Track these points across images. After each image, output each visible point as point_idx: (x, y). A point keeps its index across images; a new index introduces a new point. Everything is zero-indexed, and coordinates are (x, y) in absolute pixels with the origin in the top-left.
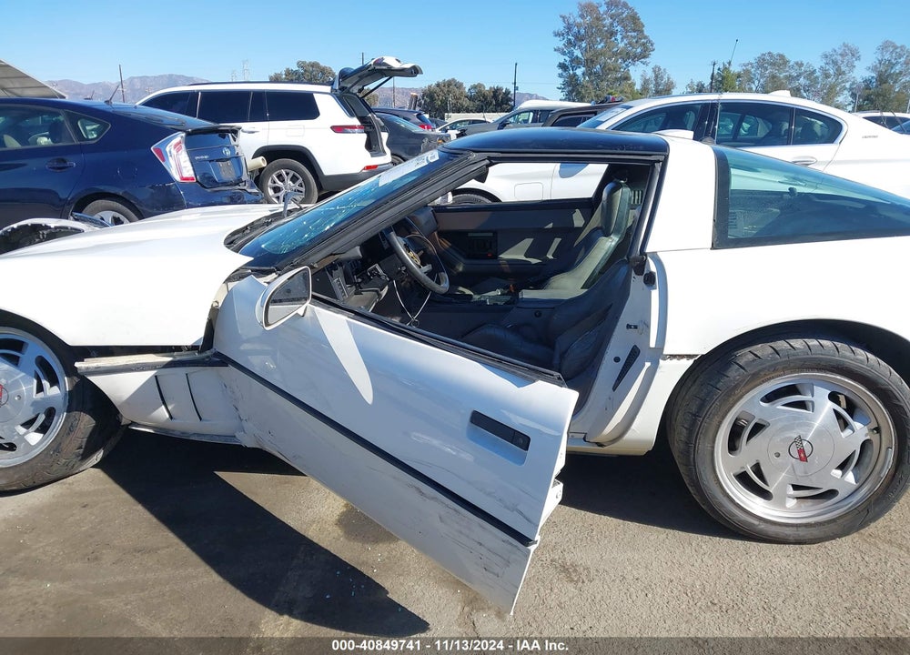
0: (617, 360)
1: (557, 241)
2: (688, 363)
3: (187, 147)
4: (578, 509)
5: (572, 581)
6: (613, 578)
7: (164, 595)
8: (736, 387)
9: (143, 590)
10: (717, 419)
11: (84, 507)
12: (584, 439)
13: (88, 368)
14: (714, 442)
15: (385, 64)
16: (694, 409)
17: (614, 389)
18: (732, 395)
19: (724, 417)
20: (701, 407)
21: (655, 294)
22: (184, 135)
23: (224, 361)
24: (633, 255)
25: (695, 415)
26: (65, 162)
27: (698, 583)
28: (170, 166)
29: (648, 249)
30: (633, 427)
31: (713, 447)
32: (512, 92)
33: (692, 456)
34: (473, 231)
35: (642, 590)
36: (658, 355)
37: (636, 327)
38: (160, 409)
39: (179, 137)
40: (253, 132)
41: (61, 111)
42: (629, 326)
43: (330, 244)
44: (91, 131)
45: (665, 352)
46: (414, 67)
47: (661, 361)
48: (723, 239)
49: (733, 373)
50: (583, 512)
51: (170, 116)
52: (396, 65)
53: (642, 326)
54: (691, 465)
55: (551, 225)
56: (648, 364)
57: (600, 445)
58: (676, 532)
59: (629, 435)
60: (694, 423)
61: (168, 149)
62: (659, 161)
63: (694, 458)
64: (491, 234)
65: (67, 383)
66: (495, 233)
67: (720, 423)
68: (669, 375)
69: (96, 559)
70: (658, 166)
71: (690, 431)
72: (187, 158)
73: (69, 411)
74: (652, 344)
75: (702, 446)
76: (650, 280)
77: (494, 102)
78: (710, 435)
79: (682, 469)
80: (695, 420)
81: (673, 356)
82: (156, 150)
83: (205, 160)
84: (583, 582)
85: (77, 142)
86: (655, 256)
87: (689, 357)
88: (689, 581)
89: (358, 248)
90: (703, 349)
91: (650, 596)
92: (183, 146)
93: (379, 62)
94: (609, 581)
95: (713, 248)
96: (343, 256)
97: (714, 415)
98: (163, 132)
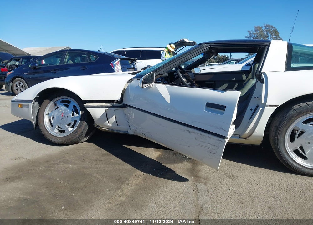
0: (251, 110)
1: (237, 85)
2: (275, 108)
3: (121, 63)
4: (236, 162)
5: (231, 179)
6: (246, 179)
7: (102, 170)
8: (292, 117)
9: (96, 169)
10: (285, 128)
11: (82, 150)
12: (239, 137)
13: (87, 106)
14: (285, 137)
15: (184, 41)
16: (277, 125)
17: (250, 119)
18: (291, 120)
19: (288, 127)
20: (279, 124)
21: (264, 85)
22: (119, 59)
23: (125, 106)
24: (257, 73)
25: (278, 127)
26: (85, 67)
27: (277, 184)
28: (115, 69)
29: (262, 71)
30: (255, 131)
31: (284, 139)
32: (230, 57)
33: (277, 141)
34: (207, 81)
35: (256, 183)
36: (264, 105)
37: (258, 98)
38: (106, 122)
39: (118, 60)
40: (141, 63)
41: (86, 53)
42: (255, 97)
43: (159, 71)
44: (93, 58)
45: (267, 104)
46: (193, 42)
47: (265, 107)
48: (288, 68)
49: (292, 112)
50: (238, 163)
51: (116, 55)
52: (187, 41)
53: (259, 97)
54: (276, 144)
55: (234, 79)
56: (261, 109)
57: (244, 138)
58: (271, 171)
59: (254, 134)
60: (277, 130)
61: (115, 64)
62: (267, 45)
63: (277, 143)
64: (213, 82)
65: (81, 113)
66: (215, 82)
67: (287, 130)
68: (268, 112)
69: (84, 161)
70: (267, 47)
71: (276, 133)
72: (120, 67)
73: (81, 120)
74: (263, 101)
75: (280, 138)
76: (262, 81)
77: (223, 60)
78: (283, 134)
79: (273, 147)
80: (278, 128)
81: (270, 106)
82: (112, 64)
83: (126, 68)
84: (235, 179)
85: (89, 62)
86: (264, 73)
87: (275, 106)
88: (274, 183)
89: (167, 73)
90: (281, 103)
91: (258, 185)
92: (119, 63)
93: (182, 40)
94: (244, 180)
95: (285, 71)
96: (162, 75)
97: (284, 127)
98: (114, 59)
